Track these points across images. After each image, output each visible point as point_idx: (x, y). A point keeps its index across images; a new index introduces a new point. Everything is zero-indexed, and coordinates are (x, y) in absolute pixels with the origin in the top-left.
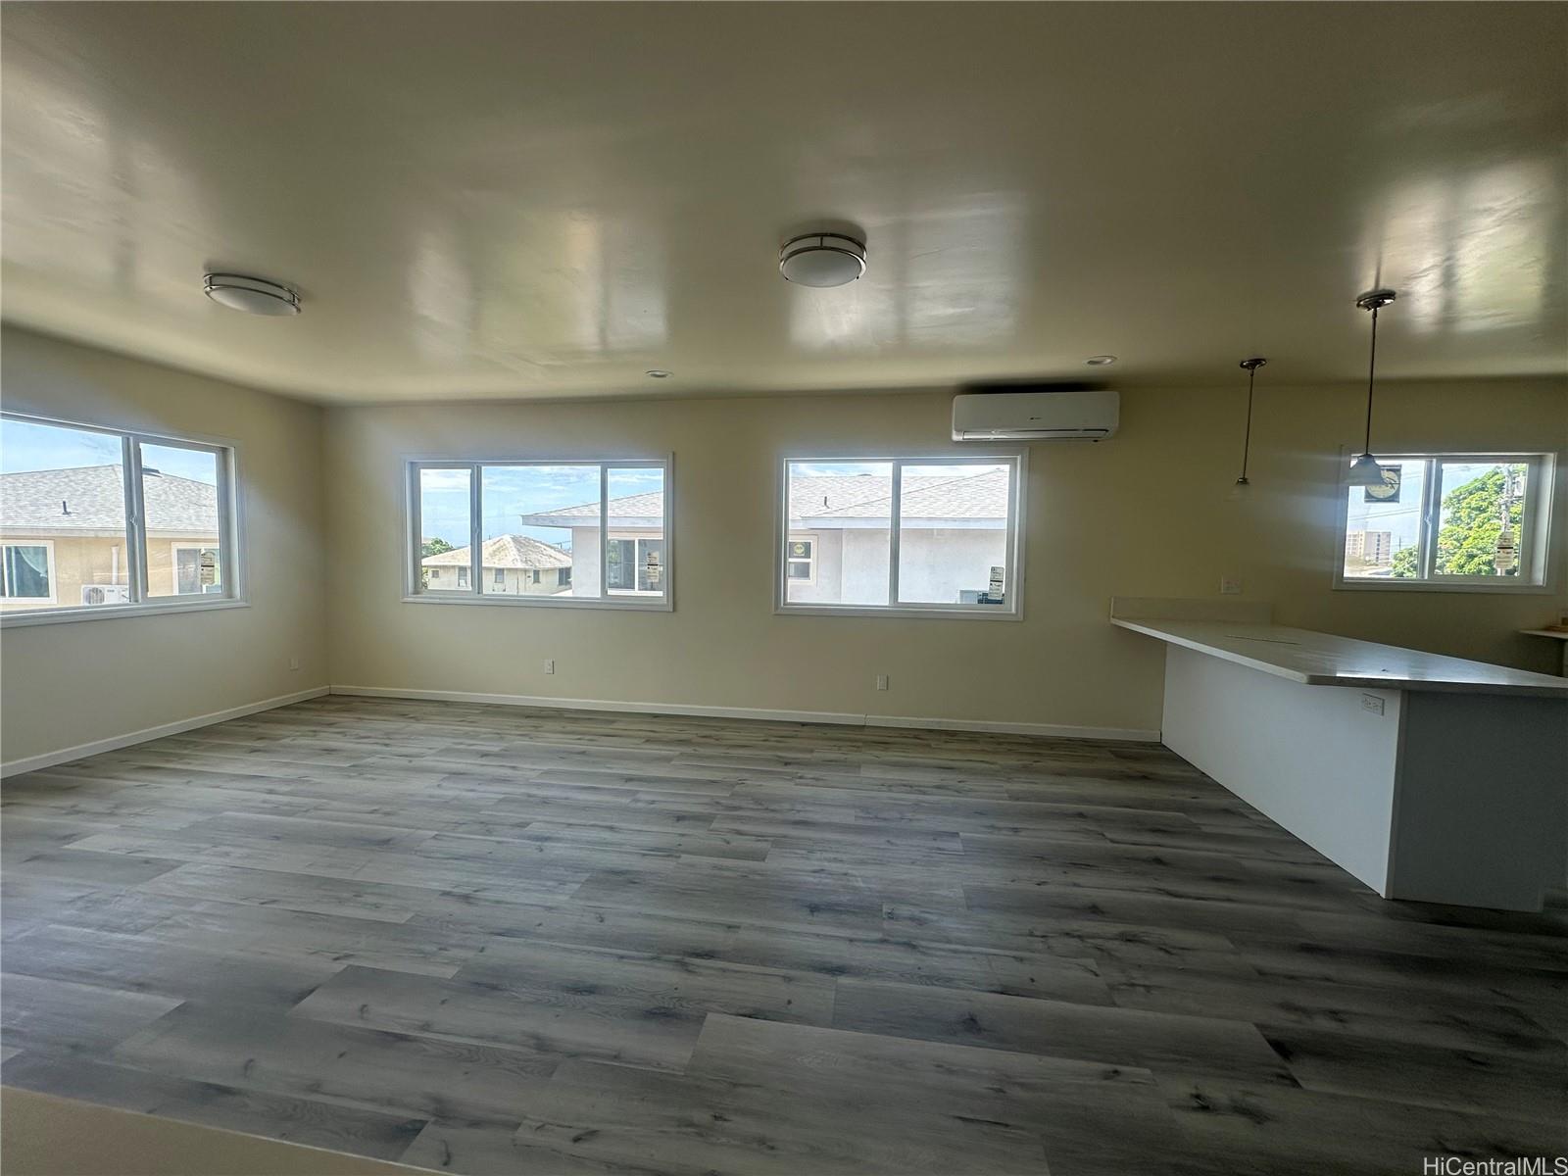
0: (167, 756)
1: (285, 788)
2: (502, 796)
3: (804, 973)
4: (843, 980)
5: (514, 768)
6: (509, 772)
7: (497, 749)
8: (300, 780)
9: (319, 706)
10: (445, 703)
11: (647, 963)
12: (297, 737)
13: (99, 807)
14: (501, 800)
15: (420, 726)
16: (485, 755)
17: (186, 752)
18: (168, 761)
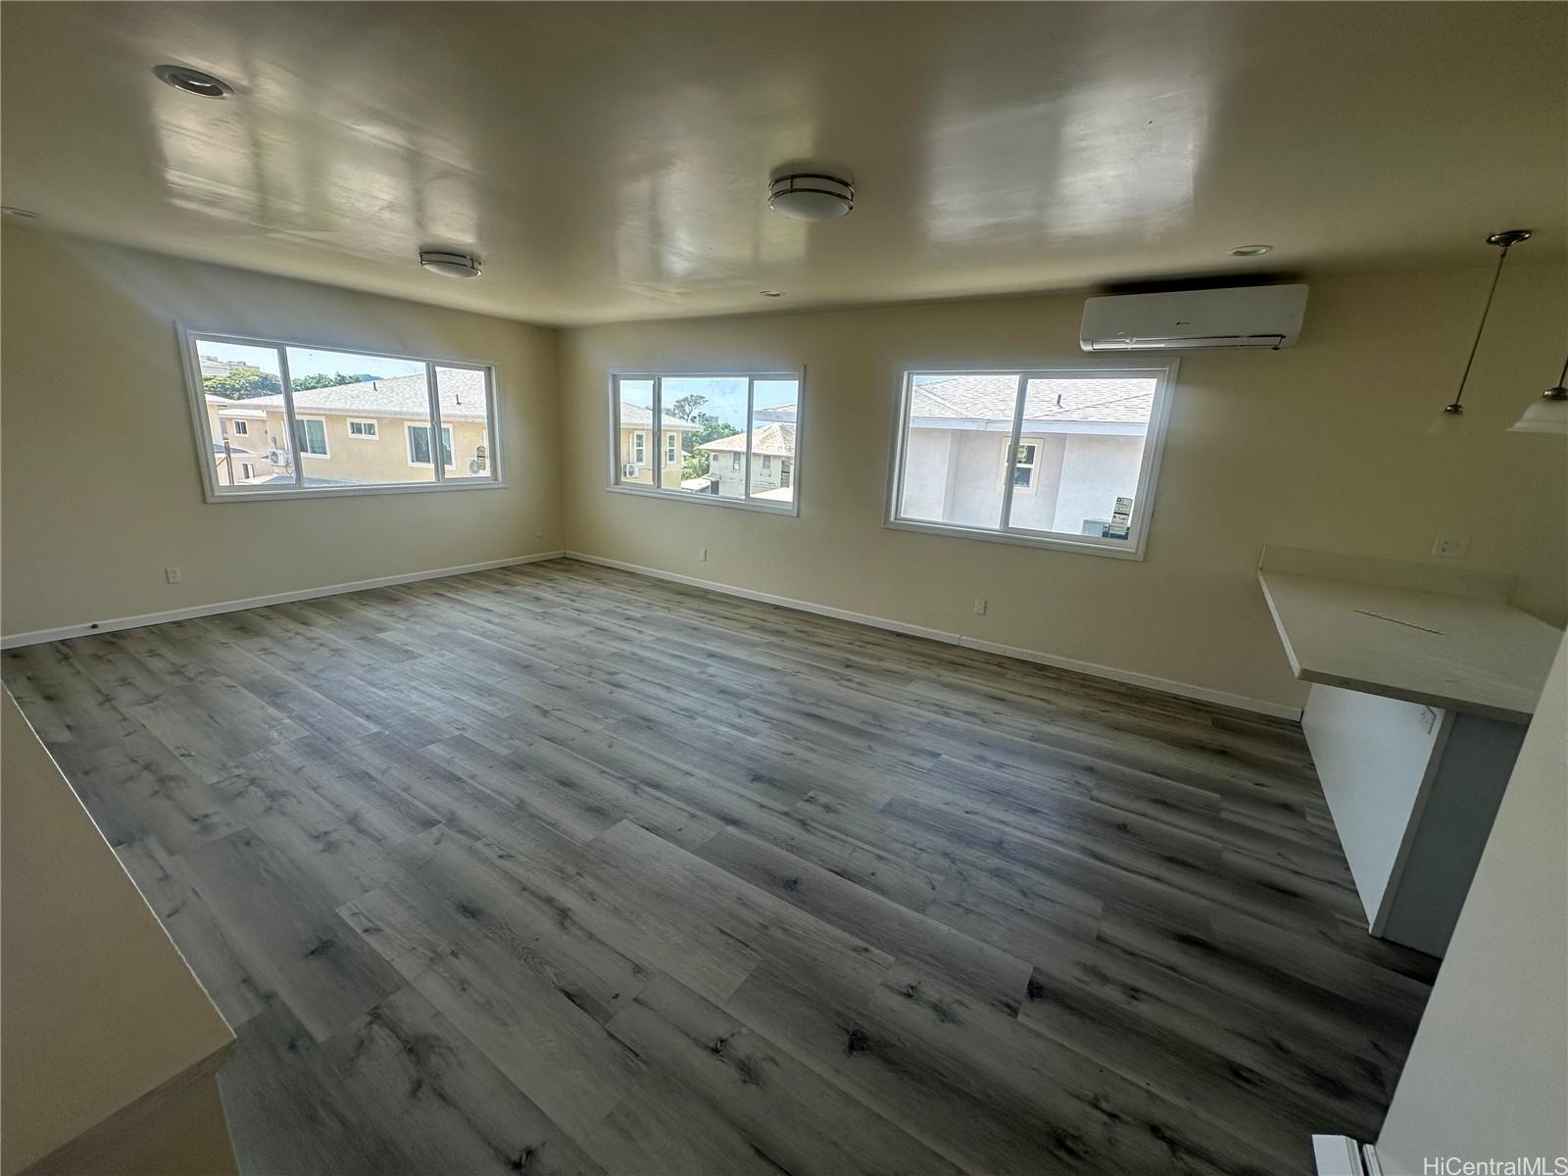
0: (451, 588)
1: (497, 620)
2: (615, 650)
3: (708, 816)
4: (731, 829)
5: (640, 632)
6: (634, 634)
7: (639, 615)
8: (509, 617)
9: (551, 565)
10: (632, 574)
11: (615, 780)
12: (526, 587)
13: (403, 615)
14: (613, 654)
15: (603, 590)
16: (628, 619)
17: (462, 587)
18: (449, 591)
